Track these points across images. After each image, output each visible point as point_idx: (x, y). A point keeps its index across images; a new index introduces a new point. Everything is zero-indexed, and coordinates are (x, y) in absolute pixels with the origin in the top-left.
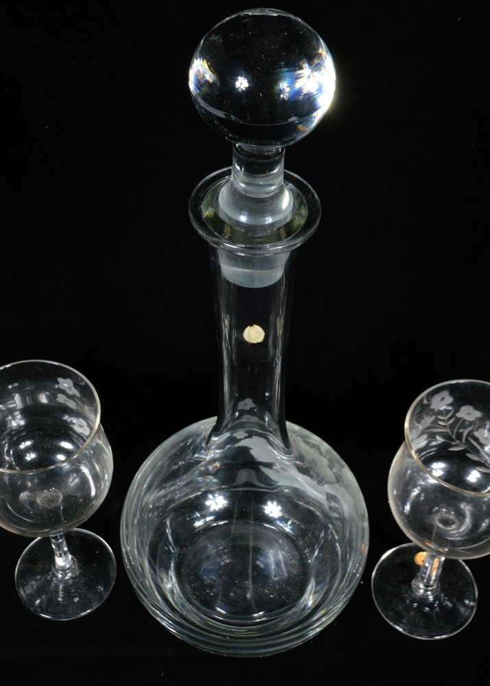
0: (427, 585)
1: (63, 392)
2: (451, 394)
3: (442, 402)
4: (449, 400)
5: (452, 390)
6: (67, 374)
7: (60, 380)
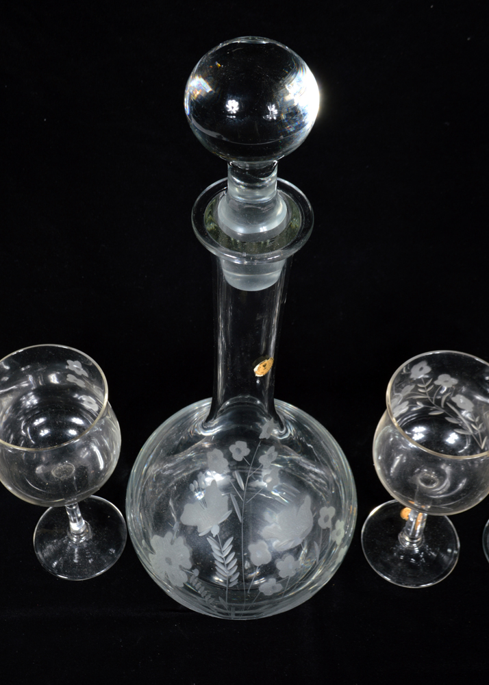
0: (412, 538)
1: (73, 373)
2: (429, 364)
3: (421, 372)
4: (428, 369)
5: (429, 360)
6: (75, 357)
7: (69, 362)
